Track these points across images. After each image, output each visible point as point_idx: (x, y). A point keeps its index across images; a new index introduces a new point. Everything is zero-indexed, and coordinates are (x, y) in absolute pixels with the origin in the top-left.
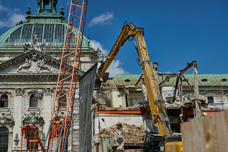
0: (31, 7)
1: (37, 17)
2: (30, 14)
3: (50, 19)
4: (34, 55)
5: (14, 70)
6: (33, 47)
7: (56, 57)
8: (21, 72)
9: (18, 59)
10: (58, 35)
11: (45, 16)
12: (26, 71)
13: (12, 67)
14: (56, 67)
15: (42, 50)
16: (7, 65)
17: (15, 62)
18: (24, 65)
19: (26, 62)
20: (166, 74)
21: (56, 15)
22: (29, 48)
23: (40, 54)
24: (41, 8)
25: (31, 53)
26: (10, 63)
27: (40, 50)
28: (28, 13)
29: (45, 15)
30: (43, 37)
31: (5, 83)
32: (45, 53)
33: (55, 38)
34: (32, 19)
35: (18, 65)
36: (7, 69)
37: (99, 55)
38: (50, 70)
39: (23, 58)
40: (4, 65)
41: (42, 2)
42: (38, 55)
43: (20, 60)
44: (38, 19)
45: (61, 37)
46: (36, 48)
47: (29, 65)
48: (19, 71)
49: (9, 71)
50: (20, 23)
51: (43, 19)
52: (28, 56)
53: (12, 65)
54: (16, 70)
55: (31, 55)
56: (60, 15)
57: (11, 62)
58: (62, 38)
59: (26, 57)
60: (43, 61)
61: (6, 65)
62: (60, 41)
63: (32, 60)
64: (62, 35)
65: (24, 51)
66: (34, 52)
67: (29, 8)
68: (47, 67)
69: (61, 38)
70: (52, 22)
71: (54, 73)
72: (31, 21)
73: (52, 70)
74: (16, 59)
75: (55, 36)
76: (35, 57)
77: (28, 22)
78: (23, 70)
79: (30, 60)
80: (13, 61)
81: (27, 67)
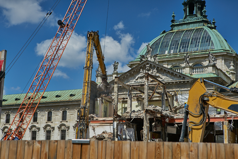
0: (175, 15)
1: (180, 24)
2: (174, 23)
3: (192, 25)
4: (147, 65)
5: (132, 80)
6: (147, 58)
7: (168, 65)
8: (137, 82)
9: (134, 70)
10: (195, 40)
11: (187, 22)
12: (141, 80)
13: (131, 78)
14: (168, 75)
15: (155, 59)
16: (126, 77)
17: (132, 73)
18: (140, 75)
19: (141, 72)
20: (151, 84)
21: (199, 19)
22: (144, 59)
23: (152, 64)
24: (186, 14)
25: (144, 64)
26: (128, 75)
27: (153, 60)
28: (173, 21)
29: (188, 20)
30: (180, 44)
31: (125, 92)
32: (157, 63)
33: (191, 43)
34: (175, 27)
35: (135, 75)
36: (127, 80)
37: (211, 59)
38: (162, 78)
39: (138, 69)
40: (123, 77)
41: (188, 8)
42: (151, 65)
43: (136, 71)
44: (181, 26)
45: (197, 41)
46: (149, 59)
47: (143, 75)
48: (136, 81)
49: (128, 82)
50: (163, 33)
51: (185, 26)
52: (142, 67)
53: (130, 76)
54: (133, 80)
55: (145, 65)
56: (203, 19)
57: (128, 73)
58: (198, 43)
59: (141, 68)
60: (155, 70)
61: (124, 77)
62: (196, 46)
63: (146, 70)
64: (198, 39)
65: (140, 62)
66: (147, 62)
67: (174, 16)
68: (159, 76)
69: (196, 43)
70: (194, 27)
71: (166, 80)
72: (175, 29)
73: (164, 78)
74: (132, 71)
75: (192, 42)
76: (148, 67)
77: (172, 30)
78: (139, 80)
79: (144, 70)
80: (130, 72)
81: (142, 76)
